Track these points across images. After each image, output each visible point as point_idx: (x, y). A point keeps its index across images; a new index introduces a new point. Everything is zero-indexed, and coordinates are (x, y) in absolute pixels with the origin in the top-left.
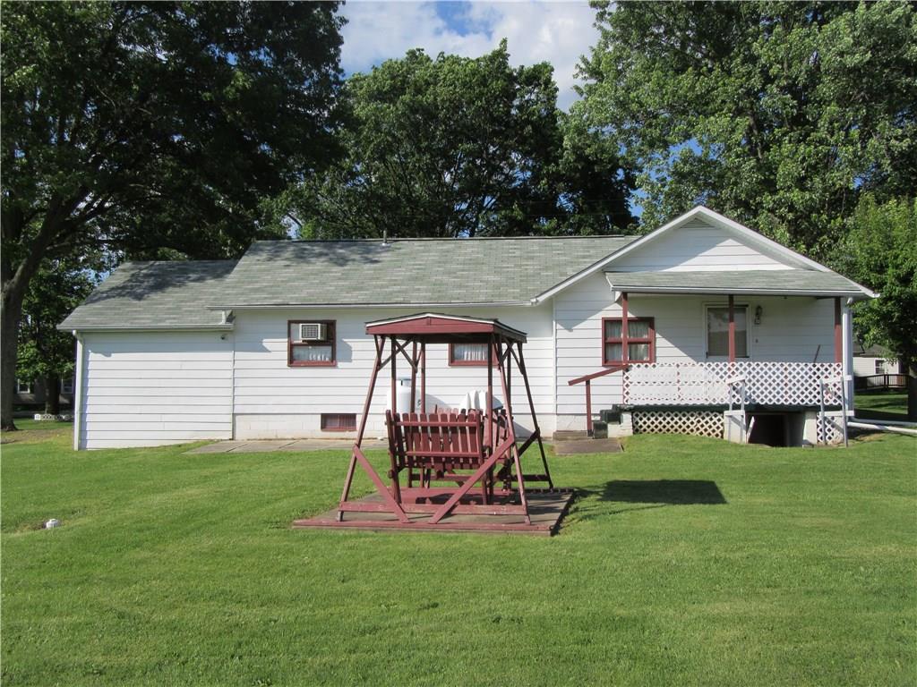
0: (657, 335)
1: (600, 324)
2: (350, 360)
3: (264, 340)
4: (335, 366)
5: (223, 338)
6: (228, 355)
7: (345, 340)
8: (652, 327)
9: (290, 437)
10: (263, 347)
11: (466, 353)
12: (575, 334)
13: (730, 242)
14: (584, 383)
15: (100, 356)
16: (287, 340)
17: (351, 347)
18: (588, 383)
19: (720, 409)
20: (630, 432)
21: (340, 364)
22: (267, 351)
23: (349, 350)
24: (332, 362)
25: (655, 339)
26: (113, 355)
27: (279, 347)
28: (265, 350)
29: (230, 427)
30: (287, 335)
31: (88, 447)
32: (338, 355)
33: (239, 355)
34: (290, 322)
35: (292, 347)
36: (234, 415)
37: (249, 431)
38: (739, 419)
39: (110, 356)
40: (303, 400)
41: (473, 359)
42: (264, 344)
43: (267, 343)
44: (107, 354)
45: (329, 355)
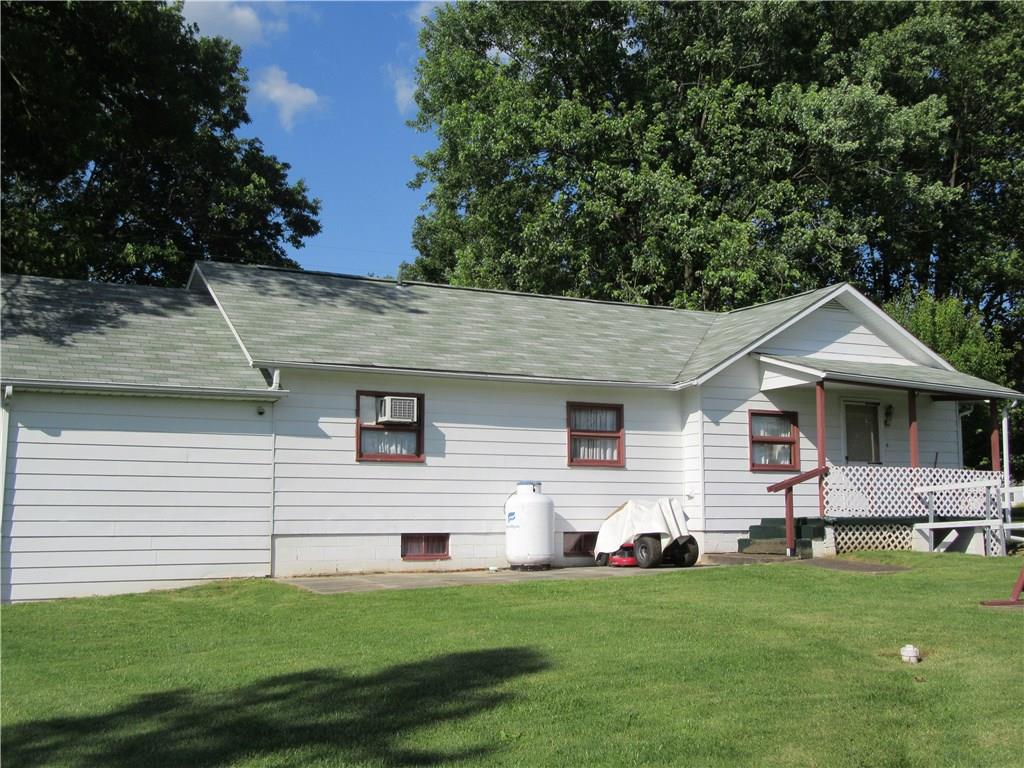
0: (801, 435)
1: (746, 418)
2: (441, 453)
3: (321, 419)
4: (422, 462)
5: (261, 413)
6: (265, 441)
7: (435, 424)
8: (795, 423)
9: (357, 570)
10: (318, 428)
11: (582, 449)
12: (723, 428)
13: (861, 329)
14: (783, 492)
15: (39, 435)
16: (354, 420)
17: (444, 436)
18: (789, 490)
19: (908, 522)
20: (832, 551)
21: (429, 460)
22: (326, 436)
23: (441, 438)
24: (418, 455)
25: (799, 438)
26: (63, 433)
27: (341, 430)
28: (323, 435)
29: (267, 556)
30: (354, 412)
31: (12, 598)
32: (427, 445)
33: (283, 441)
34: (360, 393)
35: (362, 430)
36: (274, 537)
37: (296, 562)
38: (927, 533)
39: (58, 435)
40: (377, 513)
41: (590, 458)
42: (320, 425)
43: (326, 424)
44: (54, 431)
45: (413, 445)
